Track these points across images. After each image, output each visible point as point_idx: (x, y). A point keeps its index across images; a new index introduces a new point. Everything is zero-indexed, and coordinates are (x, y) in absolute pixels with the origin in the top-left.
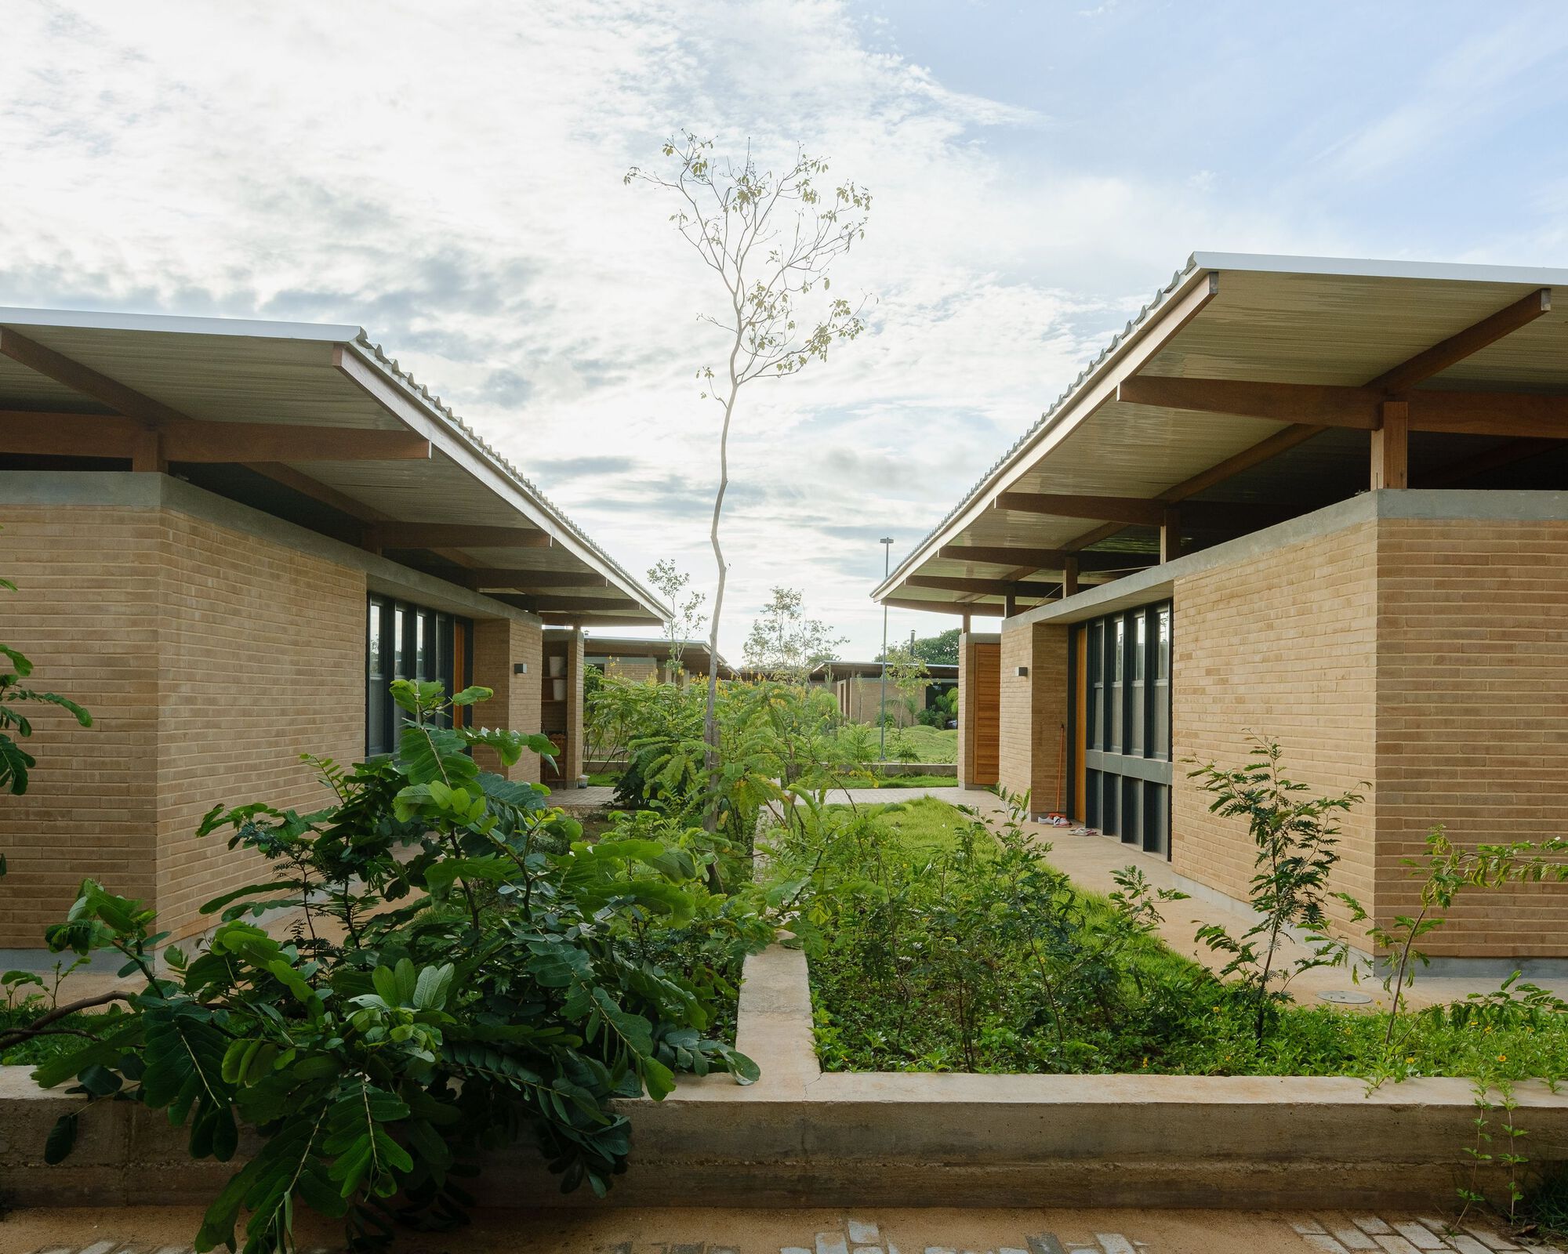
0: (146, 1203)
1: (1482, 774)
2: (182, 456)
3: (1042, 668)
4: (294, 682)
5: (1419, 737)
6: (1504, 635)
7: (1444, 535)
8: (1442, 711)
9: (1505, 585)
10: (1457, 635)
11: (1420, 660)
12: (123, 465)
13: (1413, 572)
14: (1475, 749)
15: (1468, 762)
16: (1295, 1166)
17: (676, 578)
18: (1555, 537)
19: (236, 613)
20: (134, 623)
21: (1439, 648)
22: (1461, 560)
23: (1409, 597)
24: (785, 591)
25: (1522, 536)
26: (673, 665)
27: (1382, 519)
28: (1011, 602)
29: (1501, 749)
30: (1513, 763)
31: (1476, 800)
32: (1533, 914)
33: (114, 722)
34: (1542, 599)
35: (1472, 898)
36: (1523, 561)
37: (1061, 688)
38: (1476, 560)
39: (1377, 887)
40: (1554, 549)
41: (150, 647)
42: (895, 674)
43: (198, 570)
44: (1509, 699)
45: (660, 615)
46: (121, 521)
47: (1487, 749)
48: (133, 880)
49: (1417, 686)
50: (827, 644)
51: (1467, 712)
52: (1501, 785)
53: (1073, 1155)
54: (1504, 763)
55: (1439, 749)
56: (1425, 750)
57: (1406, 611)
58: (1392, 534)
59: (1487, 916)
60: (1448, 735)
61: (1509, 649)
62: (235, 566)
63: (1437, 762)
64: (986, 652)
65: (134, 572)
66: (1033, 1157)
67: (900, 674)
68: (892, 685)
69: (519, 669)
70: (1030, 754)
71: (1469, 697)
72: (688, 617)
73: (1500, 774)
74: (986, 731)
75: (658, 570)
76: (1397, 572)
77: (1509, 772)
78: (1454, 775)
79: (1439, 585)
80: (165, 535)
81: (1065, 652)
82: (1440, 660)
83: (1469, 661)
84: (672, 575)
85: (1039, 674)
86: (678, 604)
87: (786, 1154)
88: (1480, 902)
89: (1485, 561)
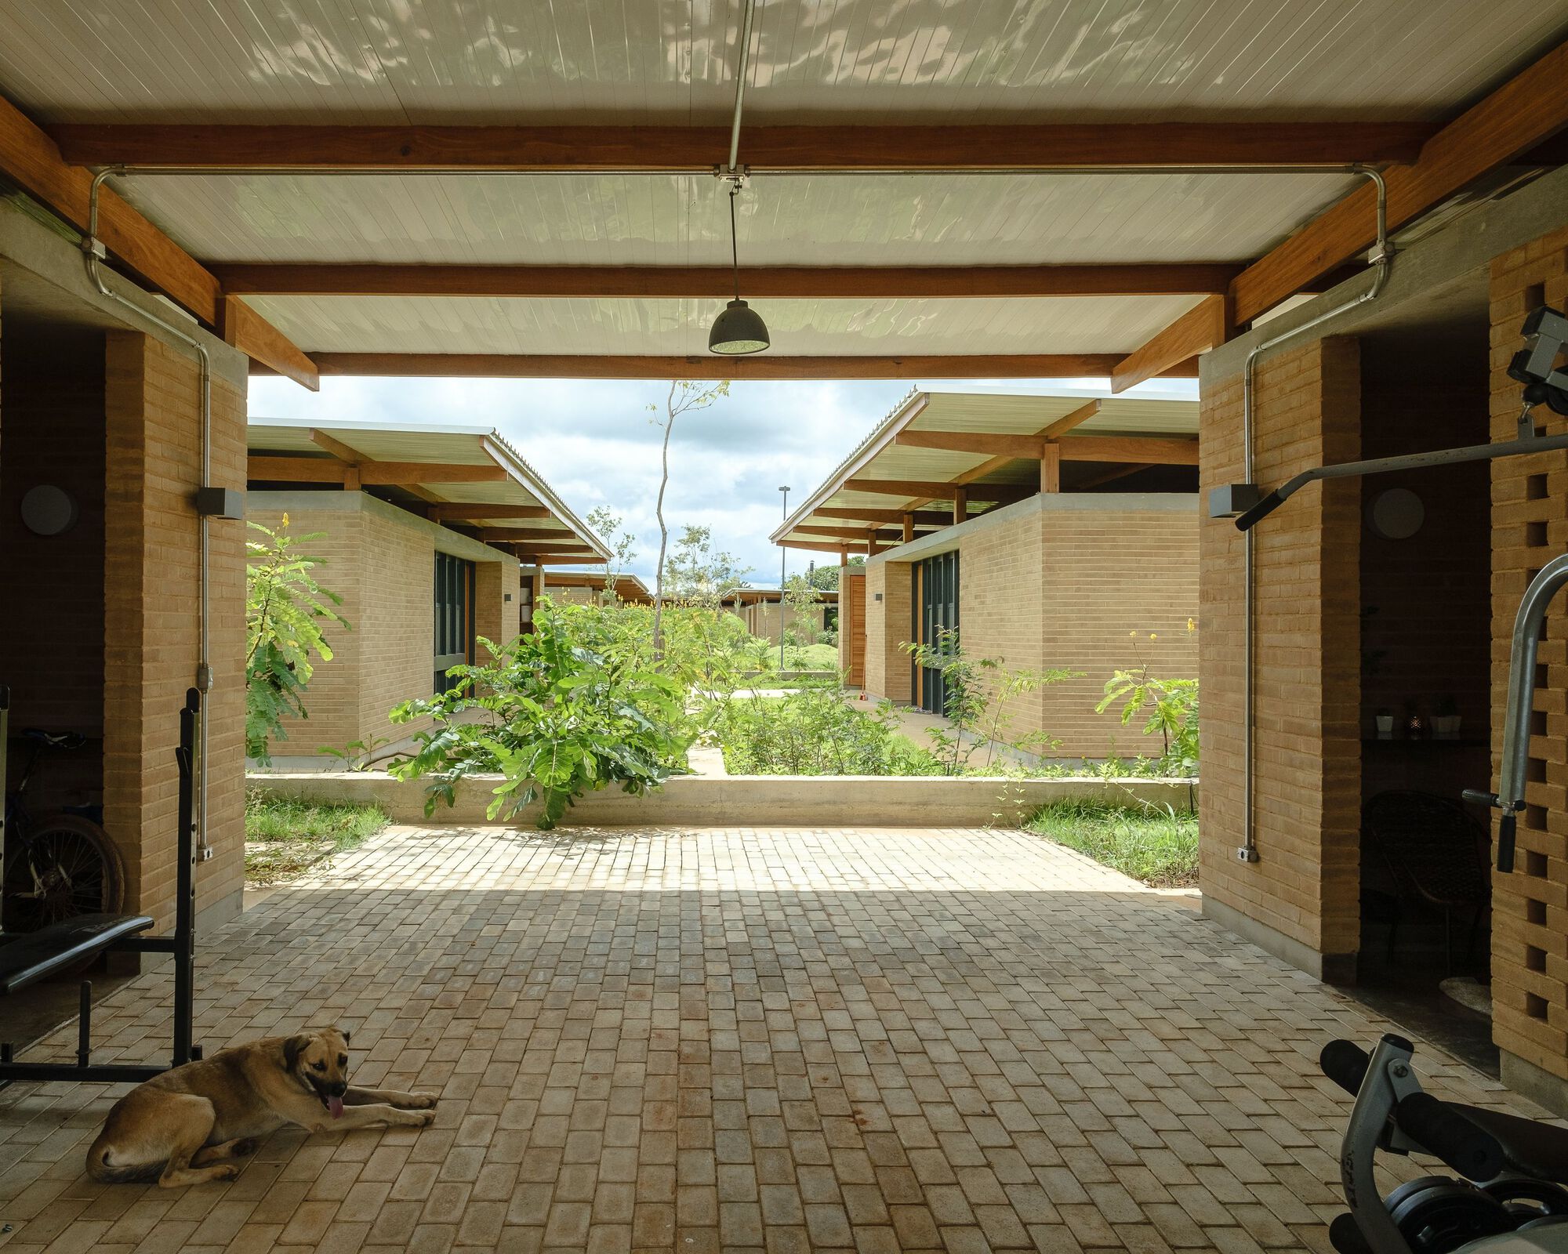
0: (446, 823)
1: (1103, 654)
2: (370, 481)
3: (892, 594)
4: (406, 607)
5: (1067, 633)
6: (1114, 575)
7: (1080, 519)
8: (1080, 619)
9: (1115, 547)
10: (1088, 576)
11: (1066, 590)
12: (339, 487)
13: (1062, 540)
14: (1099, 640)
15: (1095, 647)
16: (929, 807)
17: (611, 522)
18: (1143, 519)
19: (384, 567)
20: (346, 575)
21: (1077, 583)
22: (1089, 533)
23: (1060, 554)
24: (696, 527)
25: (1125, 519)
26: (609, 593)
27: (1044, 509)
28: (872, 543)
29: (1114, 640)
30: (1121, 648)
31: (1100, 669)
32: (1133, 733)
33: (335, 630)
34: (1136, 554)
35: (1098, 725)
36: (1124, 533)
37: (906, 609)
38: (1097, 533)
39: (1044, 719)
40: (1143, 526)
41: (355, 588)
42: (793, 600)
43: (372, 543)
44: (1117, 612)
45: (605, 556)
46: (339, 518)
47: (1106, 640)
48: (347, 717)
49: (1066, 604)
50: (736, 574)
51: (1095, 619)
52: (1114, 660)
53: (835, 803)
54: (1116, 648)
55: (1079, 640)
56: (1070, 641)
57: (1058, 562)
58: (1050, 519)
59: (1106, 735)
60: (1083, 632)
61: (1118, 583)
62: (384, 540)
63: (1077, 647)
64: (856, 581)
65: (346, 546)
66: (818, 804)
67: (797, 600)
68: (790, 609)
69: (508, 598)
70: (884, 657)
71: (1095, 610)
72: (621, 555)
73: (1113, 654)
74: (858, 643)
75: (596, 515)
76: (1054, 540)
77: (1119, 653)
78: (1086, 655)
79: (1077, 547)
80: (361, 525)
81: (909, 582)
82: (1078, 590)
83: (1094, 590)
84: (608, 519)
85: (889, 597)
86: (612, 543)
87: (713, 802)
88: (1102, 727)
89: (1103, 533)
